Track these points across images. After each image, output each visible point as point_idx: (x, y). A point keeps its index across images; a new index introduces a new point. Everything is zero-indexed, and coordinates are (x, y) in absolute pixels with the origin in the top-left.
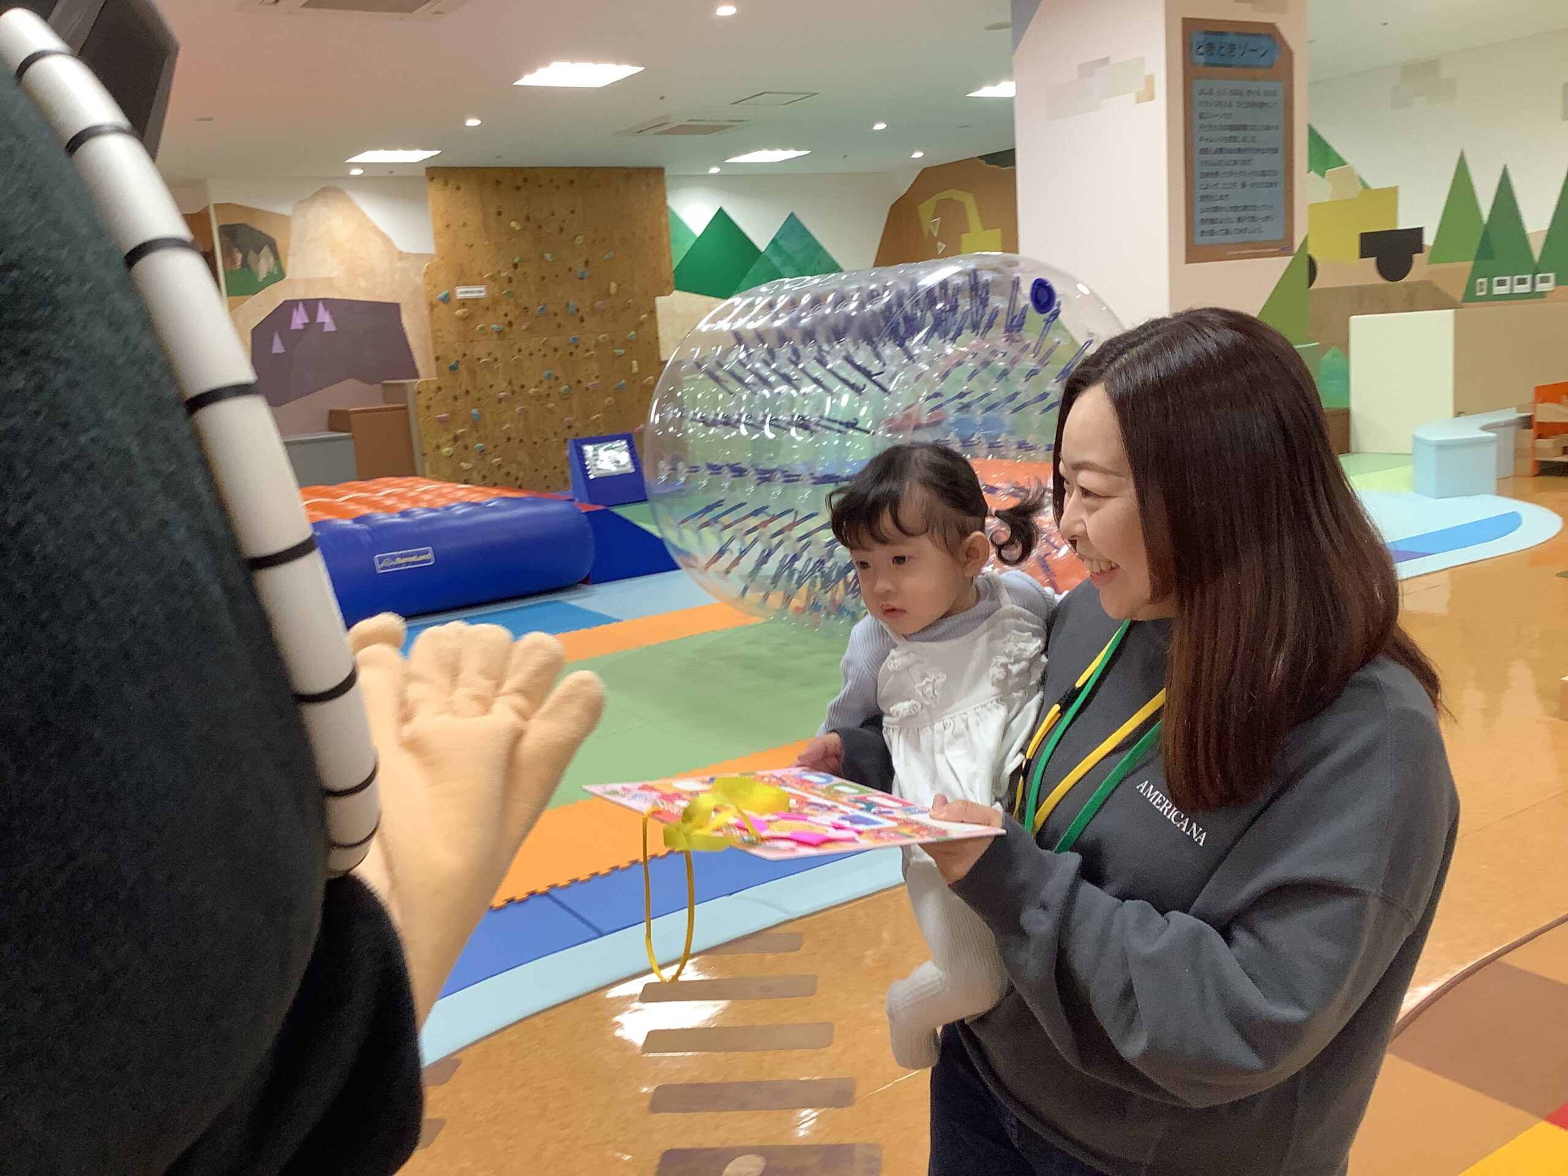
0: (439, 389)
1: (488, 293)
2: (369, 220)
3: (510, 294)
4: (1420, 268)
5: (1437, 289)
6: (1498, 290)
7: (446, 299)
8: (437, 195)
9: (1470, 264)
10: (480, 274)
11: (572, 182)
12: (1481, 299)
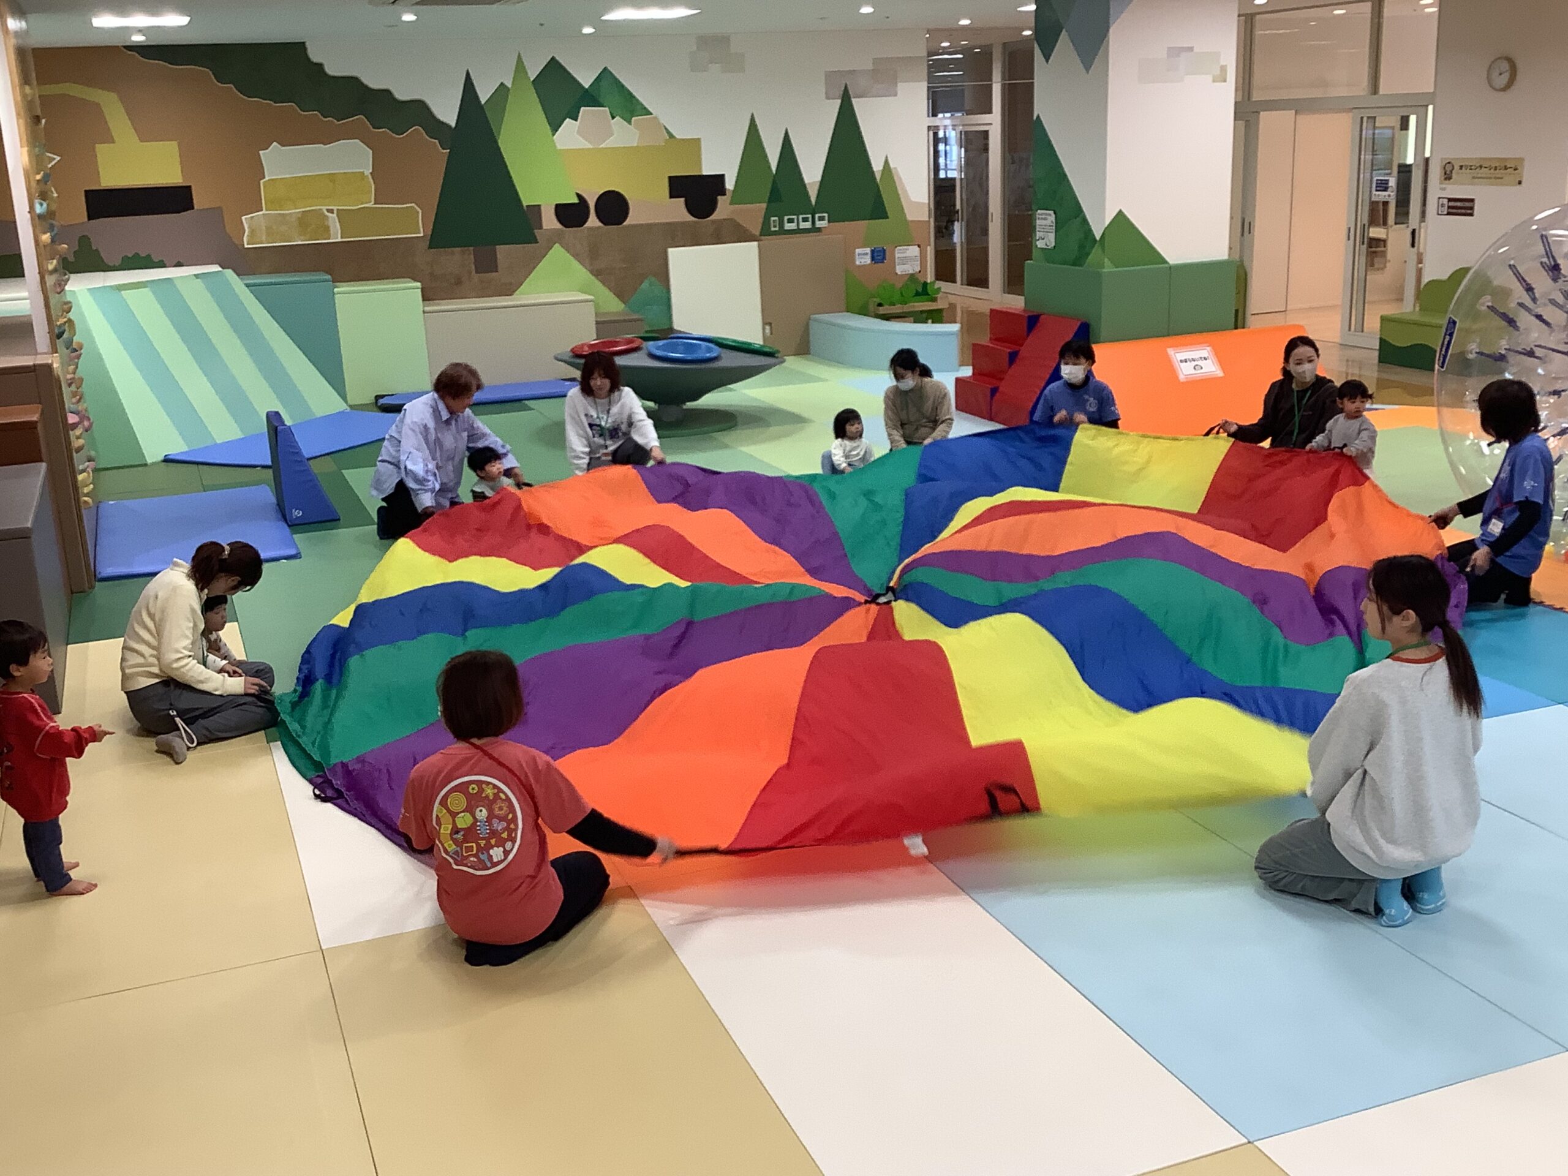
4: (724, 208)
5: (739, 225)
6: (788, 226)
9: (764, 205)
12: (775, 233)
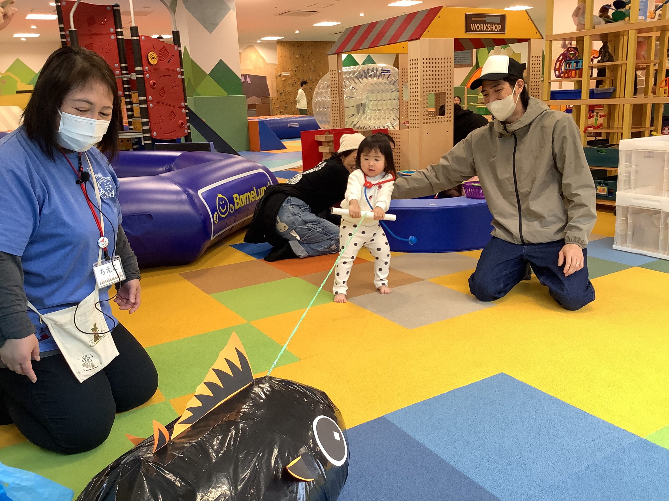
0: (277, 99)
1: (290, 73)
2: (260, 54)
3: (295, 75)
7: (280, 76)
8: (279, 48)
10: (288, 69)
11: (312, 45)
